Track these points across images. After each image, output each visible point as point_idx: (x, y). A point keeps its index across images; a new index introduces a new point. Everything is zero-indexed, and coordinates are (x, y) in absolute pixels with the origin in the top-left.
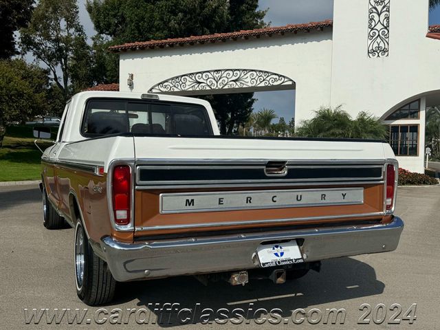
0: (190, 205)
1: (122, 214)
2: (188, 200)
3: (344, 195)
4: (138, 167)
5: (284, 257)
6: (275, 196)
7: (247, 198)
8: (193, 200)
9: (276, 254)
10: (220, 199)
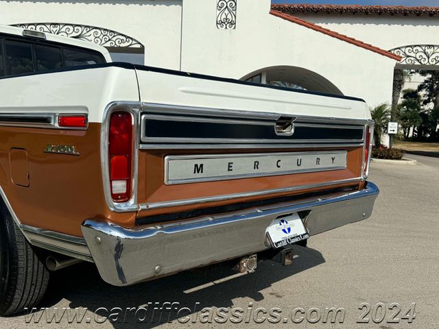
0: (198, 172)
1: (120, 186)
2: (196, 165)
3: (333, 159)
4: (143, 117)
5: (292, 234)
6: (279, 161)
7: (255, 162)
8: (202, 165)
9: (284, 231)
10: (229, 164)
